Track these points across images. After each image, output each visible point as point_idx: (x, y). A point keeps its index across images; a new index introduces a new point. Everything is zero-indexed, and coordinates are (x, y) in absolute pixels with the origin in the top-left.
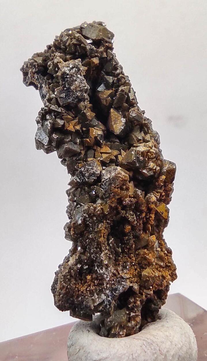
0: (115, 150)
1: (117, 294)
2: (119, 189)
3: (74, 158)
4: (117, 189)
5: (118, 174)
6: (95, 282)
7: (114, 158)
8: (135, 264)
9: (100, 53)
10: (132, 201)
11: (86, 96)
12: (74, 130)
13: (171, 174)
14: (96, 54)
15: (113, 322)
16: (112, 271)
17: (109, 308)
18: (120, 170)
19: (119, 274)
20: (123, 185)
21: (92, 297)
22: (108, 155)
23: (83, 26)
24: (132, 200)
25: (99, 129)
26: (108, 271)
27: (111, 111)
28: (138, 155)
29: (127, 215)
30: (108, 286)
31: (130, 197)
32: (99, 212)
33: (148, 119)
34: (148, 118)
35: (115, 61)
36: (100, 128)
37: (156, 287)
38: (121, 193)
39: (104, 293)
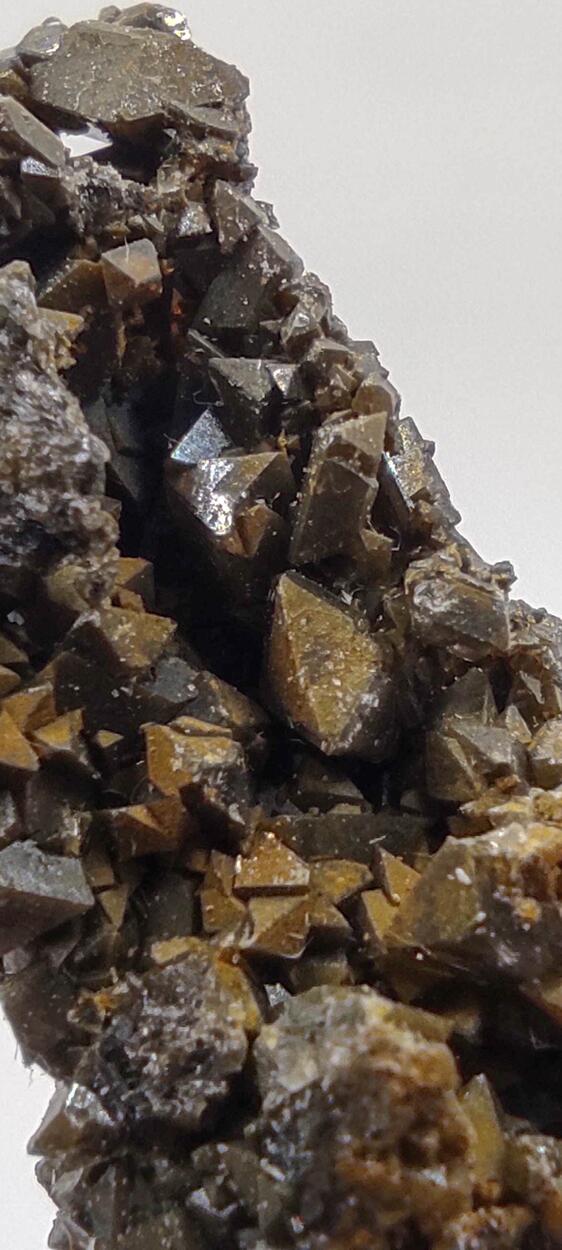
0: (339, 857)
2: (395, 1161)
3: (58, 956)
4: (379, 1161)
5: (373, 1052)
7: (340, 920)
9: (163, 212)
10: (494, 1233)
11: (85, 511)
12: (30, 761)
14: (138, 219)
18: (388, 1016)
20: (422, 1124)
22: (287, 905)
23: (34, 50)
24: (498, 1219)
25: (207, 727)
27: (281, 590)
28: (502, 888)
31: (479, 1201)
33: (539, 616)
34: (535, 606)
35: (271, 251)
36: (219, 720)
38: (407, 1189)
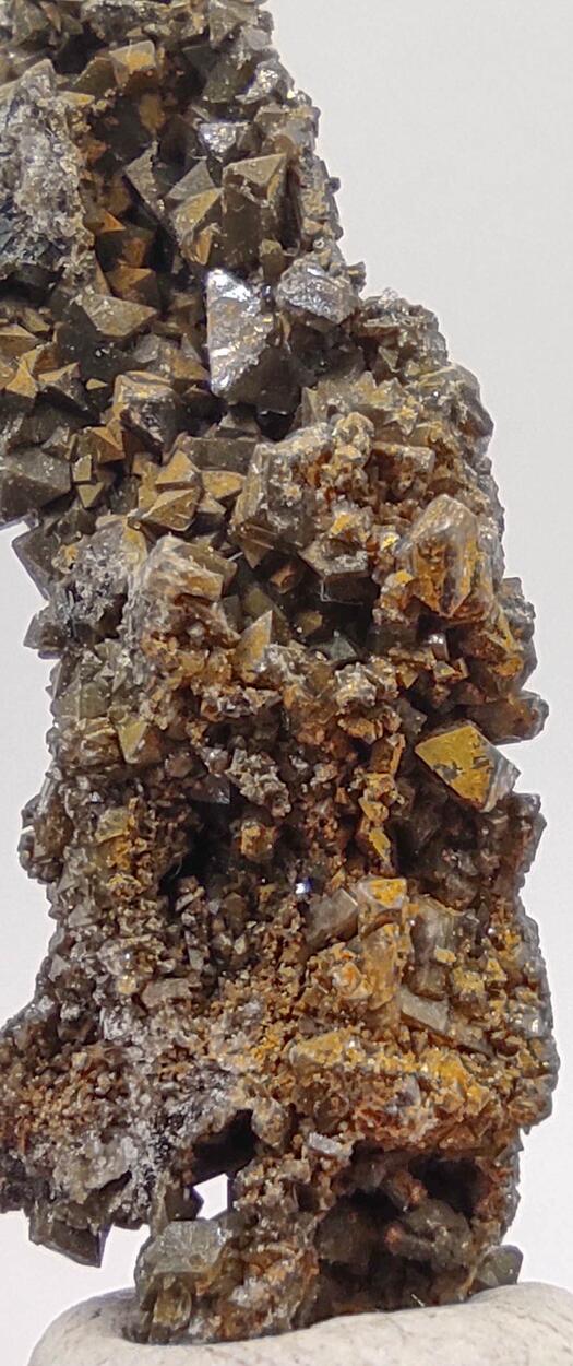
0: (225, 469)
1: (182, 1138)
2: (173, 643)
3: (49, 522)
4: (164, 642)
6: (100, 1079)
7: (218, 510)
8: (294, 1013)
9: (172, 21)
10: (246, 703)
12: (31, 391)
13: (436, 560)
14: (151, 27)
15: (156, 1272)
16: (172, 1034)
17: (148, 1206)
18: (177, 550)
19: (206, 1051)
20: (190, 621)
21: (78, 1145)
22: (180, 494)
24: (249, 694)
25: (158, 378)
26: (150, 1034)
27: (211, 278)
28: (276, 476)
29: (235, 768)
30: (146, 1099)
31: (239, 682)
32: (91, 754)
35: (246, 44)
36: (163, 374)
37: (370, 1125)
38: (180, 662)
39: (131, 1135)
